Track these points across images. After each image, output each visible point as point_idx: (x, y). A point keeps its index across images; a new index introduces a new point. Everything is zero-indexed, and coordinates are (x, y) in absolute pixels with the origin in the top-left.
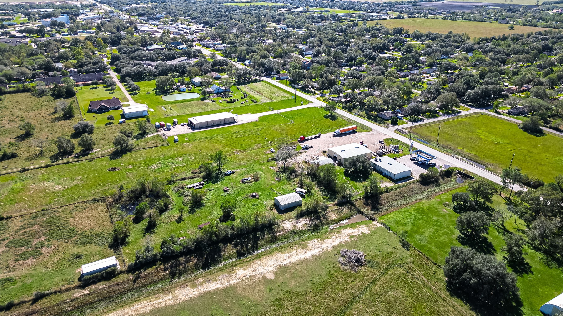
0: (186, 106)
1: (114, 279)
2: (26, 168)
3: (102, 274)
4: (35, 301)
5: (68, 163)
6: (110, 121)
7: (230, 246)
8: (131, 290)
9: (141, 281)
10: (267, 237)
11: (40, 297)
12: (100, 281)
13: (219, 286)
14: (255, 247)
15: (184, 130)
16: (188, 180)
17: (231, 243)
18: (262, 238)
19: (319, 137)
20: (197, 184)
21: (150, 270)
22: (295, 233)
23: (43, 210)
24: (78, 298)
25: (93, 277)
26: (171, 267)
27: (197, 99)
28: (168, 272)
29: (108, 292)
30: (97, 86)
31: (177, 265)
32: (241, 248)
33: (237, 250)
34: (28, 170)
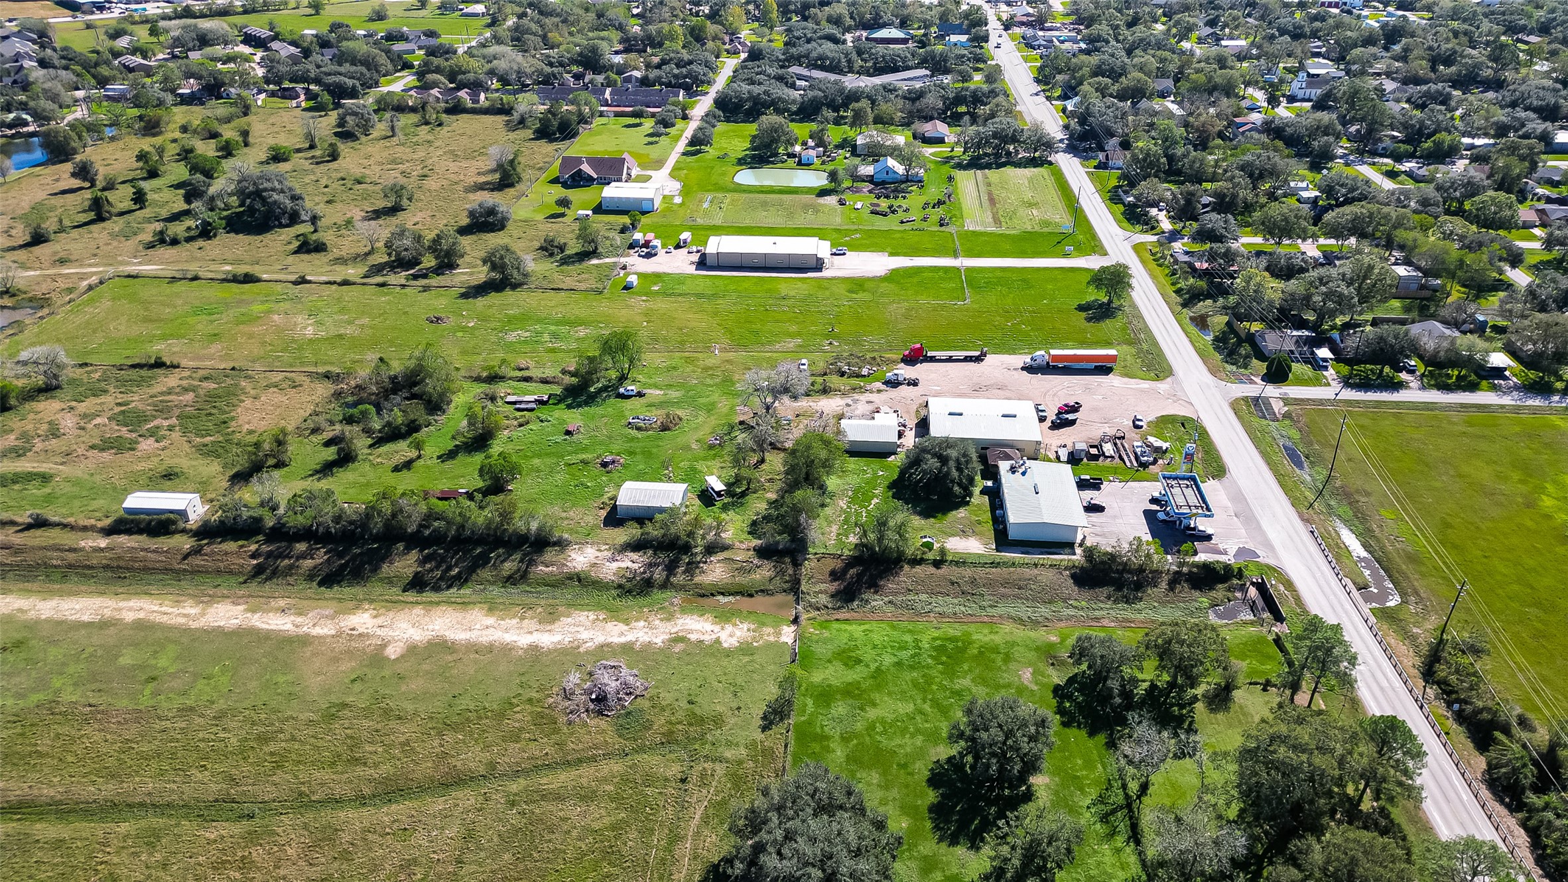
0: (764, 204)
1: (162, 539)
2: (308, 278)
3: (151, 521)
4: (29, 527)
5: (383, 285)
6: (561, 210)
7: (414, 555)
8: (167, 570)
9: (197, 561)
10: (509, 566)
11: (40, 523)
12: (140, 532)
13: (289, 627)
14: (461, 580)
15: (679, 263)
16: (534, 384)
17: (421, 551)
18: (494, 565)
19: (978, 359)
20: (532, 398)
21: (231, 546)
22: (579, 580)
23: (233, 369)
24: (82, 549)
25: (132, 521)
26: (269, 555)
27: (808, 191)
28: (255, 562)
29: (134, 559)
30: (643, 120)
31: (282, 556)
32: (431, 570)
33: (420, 569)
34: (309, 282)
